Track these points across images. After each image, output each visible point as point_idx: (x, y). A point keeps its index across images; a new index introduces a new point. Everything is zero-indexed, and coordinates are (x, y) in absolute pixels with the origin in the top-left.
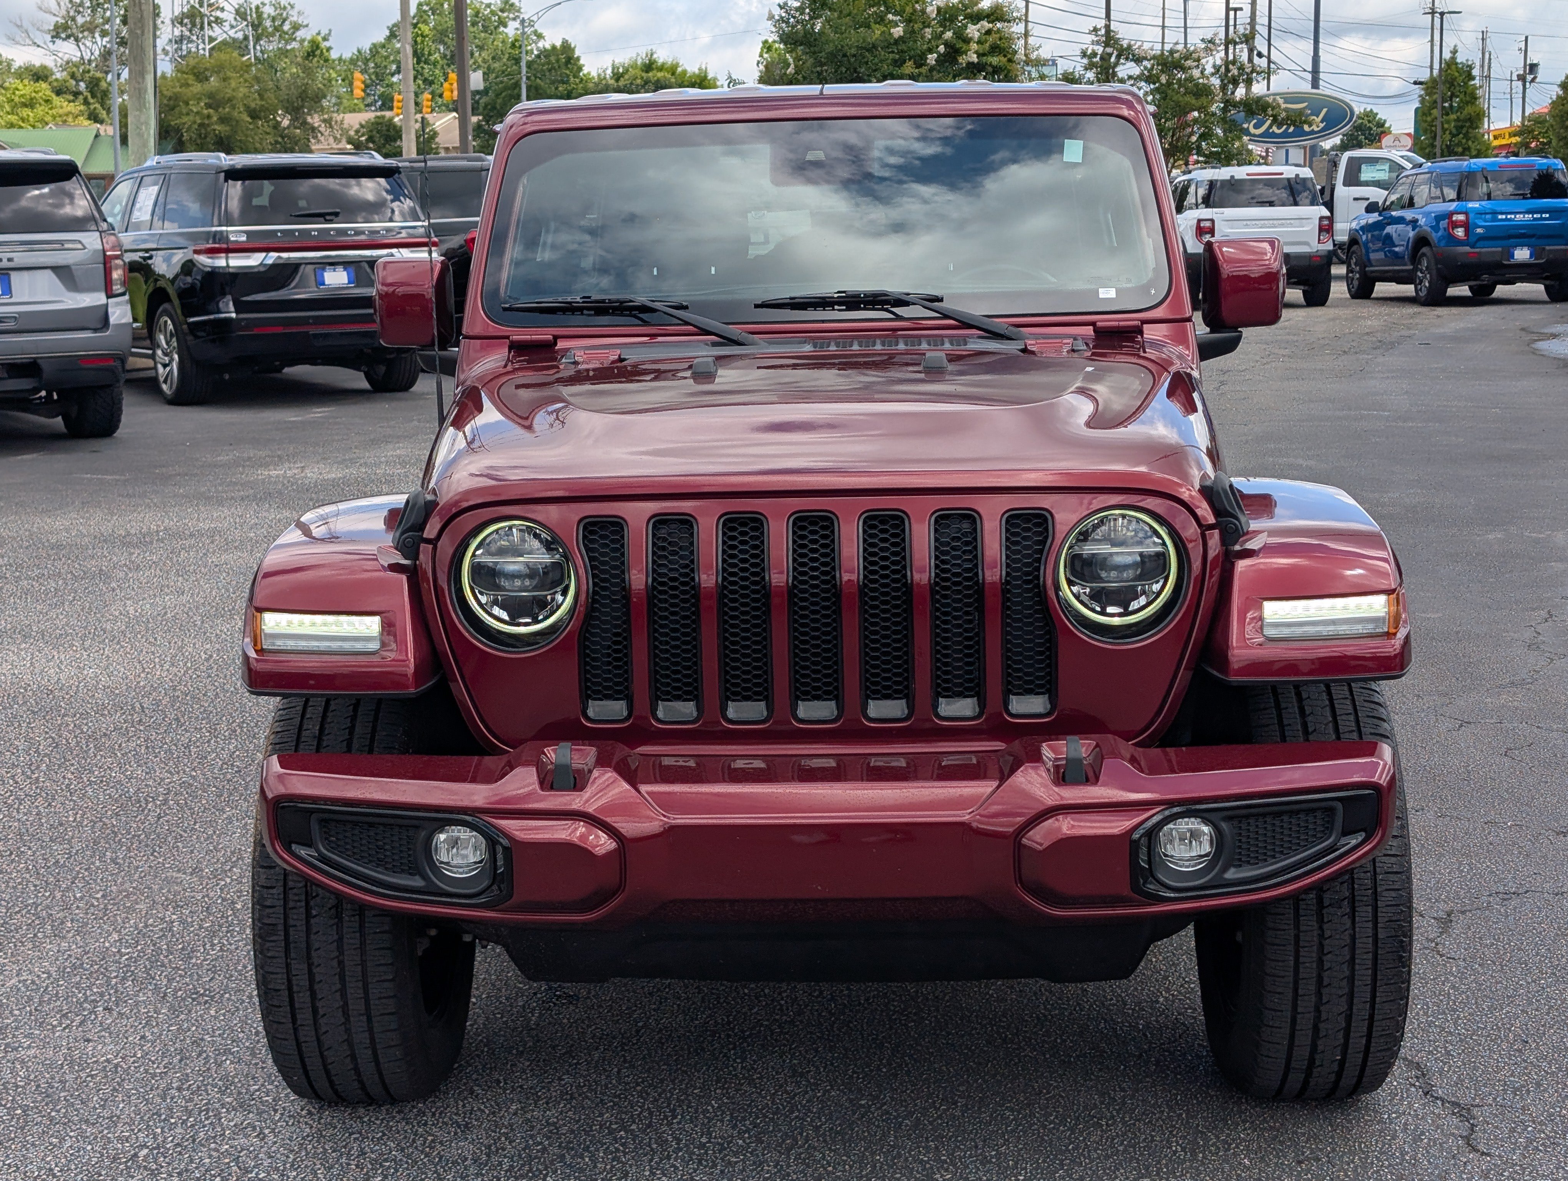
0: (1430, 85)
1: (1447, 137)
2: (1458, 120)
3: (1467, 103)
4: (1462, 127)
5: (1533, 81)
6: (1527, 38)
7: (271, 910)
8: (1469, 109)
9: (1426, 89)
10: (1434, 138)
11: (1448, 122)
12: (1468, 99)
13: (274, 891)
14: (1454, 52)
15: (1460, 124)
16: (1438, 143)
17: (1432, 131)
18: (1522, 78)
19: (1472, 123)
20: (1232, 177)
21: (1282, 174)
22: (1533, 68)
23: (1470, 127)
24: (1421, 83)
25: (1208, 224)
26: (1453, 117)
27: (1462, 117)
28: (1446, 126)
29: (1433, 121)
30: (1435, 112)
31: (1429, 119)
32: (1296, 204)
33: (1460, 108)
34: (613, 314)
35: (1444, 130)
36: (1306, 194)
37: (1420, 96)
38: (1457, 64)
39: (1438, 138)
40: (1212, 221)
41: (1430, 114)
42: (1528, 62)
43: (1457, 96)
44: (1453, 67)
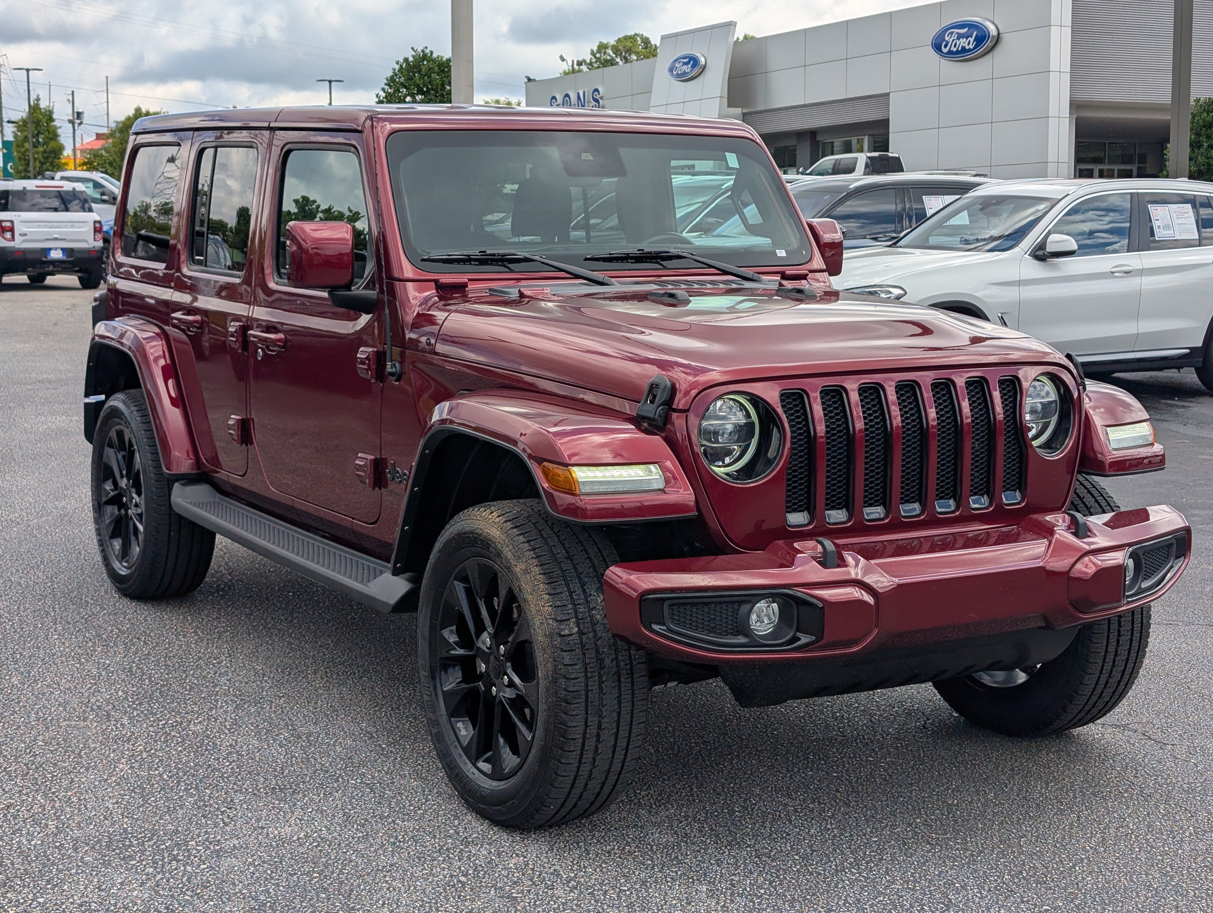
0: (21, 123)
1: (38, 164)
2: (45, 152)
3: (51, 139)
4: (47, 158)
5: (80, 124)
6: (73, 92)
7: (576, 681)
8: (52, 144)
9: (18, 127)
10: (28, 165)
11: (37, 153)
12: (51, 136)
13: (577, 667)
14: (38, 99)
15: (46, 155)
16: (31, 168)
17: (25, 160)
18: (72, 122)
19: (55, 154)
20: (24, 188)
21: (62, 187)
22: (79, 115)
23: (55, 157)
24: (13, 122)
25: (8, 224)
26: (41, 149)
27: (48, 149)
28: (36, 156)
29: (25, 152)
30: (26, 145)
31: (22, 150)
32: (67, 210)
33: (45, 143)
34: (491, 264)
35: (35, 159)
36: (75, 202)
37: (13, 132)
38: (40, 109)
39: (31, 164)
40: (12, 222)
41: (23, 147)
42: (76, 110)
43: (42, 134)
44: (38, 111)
